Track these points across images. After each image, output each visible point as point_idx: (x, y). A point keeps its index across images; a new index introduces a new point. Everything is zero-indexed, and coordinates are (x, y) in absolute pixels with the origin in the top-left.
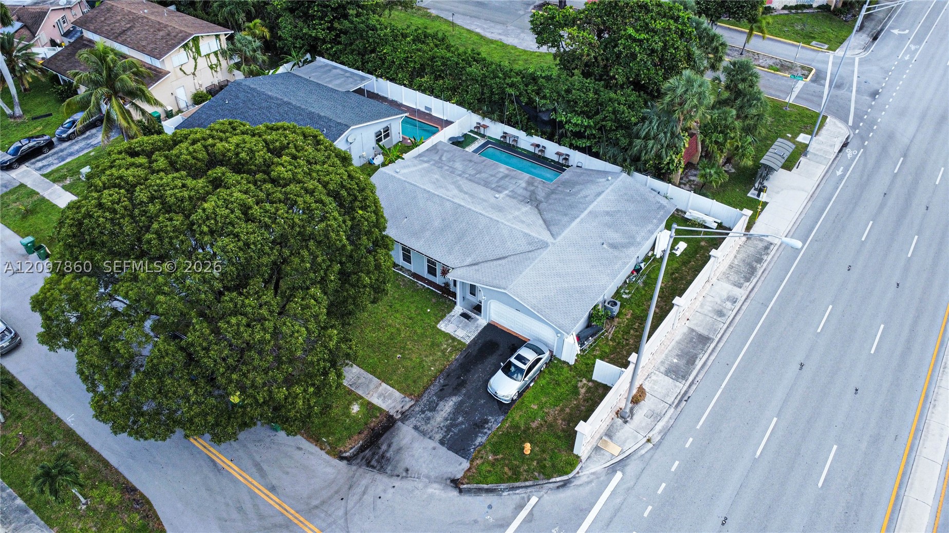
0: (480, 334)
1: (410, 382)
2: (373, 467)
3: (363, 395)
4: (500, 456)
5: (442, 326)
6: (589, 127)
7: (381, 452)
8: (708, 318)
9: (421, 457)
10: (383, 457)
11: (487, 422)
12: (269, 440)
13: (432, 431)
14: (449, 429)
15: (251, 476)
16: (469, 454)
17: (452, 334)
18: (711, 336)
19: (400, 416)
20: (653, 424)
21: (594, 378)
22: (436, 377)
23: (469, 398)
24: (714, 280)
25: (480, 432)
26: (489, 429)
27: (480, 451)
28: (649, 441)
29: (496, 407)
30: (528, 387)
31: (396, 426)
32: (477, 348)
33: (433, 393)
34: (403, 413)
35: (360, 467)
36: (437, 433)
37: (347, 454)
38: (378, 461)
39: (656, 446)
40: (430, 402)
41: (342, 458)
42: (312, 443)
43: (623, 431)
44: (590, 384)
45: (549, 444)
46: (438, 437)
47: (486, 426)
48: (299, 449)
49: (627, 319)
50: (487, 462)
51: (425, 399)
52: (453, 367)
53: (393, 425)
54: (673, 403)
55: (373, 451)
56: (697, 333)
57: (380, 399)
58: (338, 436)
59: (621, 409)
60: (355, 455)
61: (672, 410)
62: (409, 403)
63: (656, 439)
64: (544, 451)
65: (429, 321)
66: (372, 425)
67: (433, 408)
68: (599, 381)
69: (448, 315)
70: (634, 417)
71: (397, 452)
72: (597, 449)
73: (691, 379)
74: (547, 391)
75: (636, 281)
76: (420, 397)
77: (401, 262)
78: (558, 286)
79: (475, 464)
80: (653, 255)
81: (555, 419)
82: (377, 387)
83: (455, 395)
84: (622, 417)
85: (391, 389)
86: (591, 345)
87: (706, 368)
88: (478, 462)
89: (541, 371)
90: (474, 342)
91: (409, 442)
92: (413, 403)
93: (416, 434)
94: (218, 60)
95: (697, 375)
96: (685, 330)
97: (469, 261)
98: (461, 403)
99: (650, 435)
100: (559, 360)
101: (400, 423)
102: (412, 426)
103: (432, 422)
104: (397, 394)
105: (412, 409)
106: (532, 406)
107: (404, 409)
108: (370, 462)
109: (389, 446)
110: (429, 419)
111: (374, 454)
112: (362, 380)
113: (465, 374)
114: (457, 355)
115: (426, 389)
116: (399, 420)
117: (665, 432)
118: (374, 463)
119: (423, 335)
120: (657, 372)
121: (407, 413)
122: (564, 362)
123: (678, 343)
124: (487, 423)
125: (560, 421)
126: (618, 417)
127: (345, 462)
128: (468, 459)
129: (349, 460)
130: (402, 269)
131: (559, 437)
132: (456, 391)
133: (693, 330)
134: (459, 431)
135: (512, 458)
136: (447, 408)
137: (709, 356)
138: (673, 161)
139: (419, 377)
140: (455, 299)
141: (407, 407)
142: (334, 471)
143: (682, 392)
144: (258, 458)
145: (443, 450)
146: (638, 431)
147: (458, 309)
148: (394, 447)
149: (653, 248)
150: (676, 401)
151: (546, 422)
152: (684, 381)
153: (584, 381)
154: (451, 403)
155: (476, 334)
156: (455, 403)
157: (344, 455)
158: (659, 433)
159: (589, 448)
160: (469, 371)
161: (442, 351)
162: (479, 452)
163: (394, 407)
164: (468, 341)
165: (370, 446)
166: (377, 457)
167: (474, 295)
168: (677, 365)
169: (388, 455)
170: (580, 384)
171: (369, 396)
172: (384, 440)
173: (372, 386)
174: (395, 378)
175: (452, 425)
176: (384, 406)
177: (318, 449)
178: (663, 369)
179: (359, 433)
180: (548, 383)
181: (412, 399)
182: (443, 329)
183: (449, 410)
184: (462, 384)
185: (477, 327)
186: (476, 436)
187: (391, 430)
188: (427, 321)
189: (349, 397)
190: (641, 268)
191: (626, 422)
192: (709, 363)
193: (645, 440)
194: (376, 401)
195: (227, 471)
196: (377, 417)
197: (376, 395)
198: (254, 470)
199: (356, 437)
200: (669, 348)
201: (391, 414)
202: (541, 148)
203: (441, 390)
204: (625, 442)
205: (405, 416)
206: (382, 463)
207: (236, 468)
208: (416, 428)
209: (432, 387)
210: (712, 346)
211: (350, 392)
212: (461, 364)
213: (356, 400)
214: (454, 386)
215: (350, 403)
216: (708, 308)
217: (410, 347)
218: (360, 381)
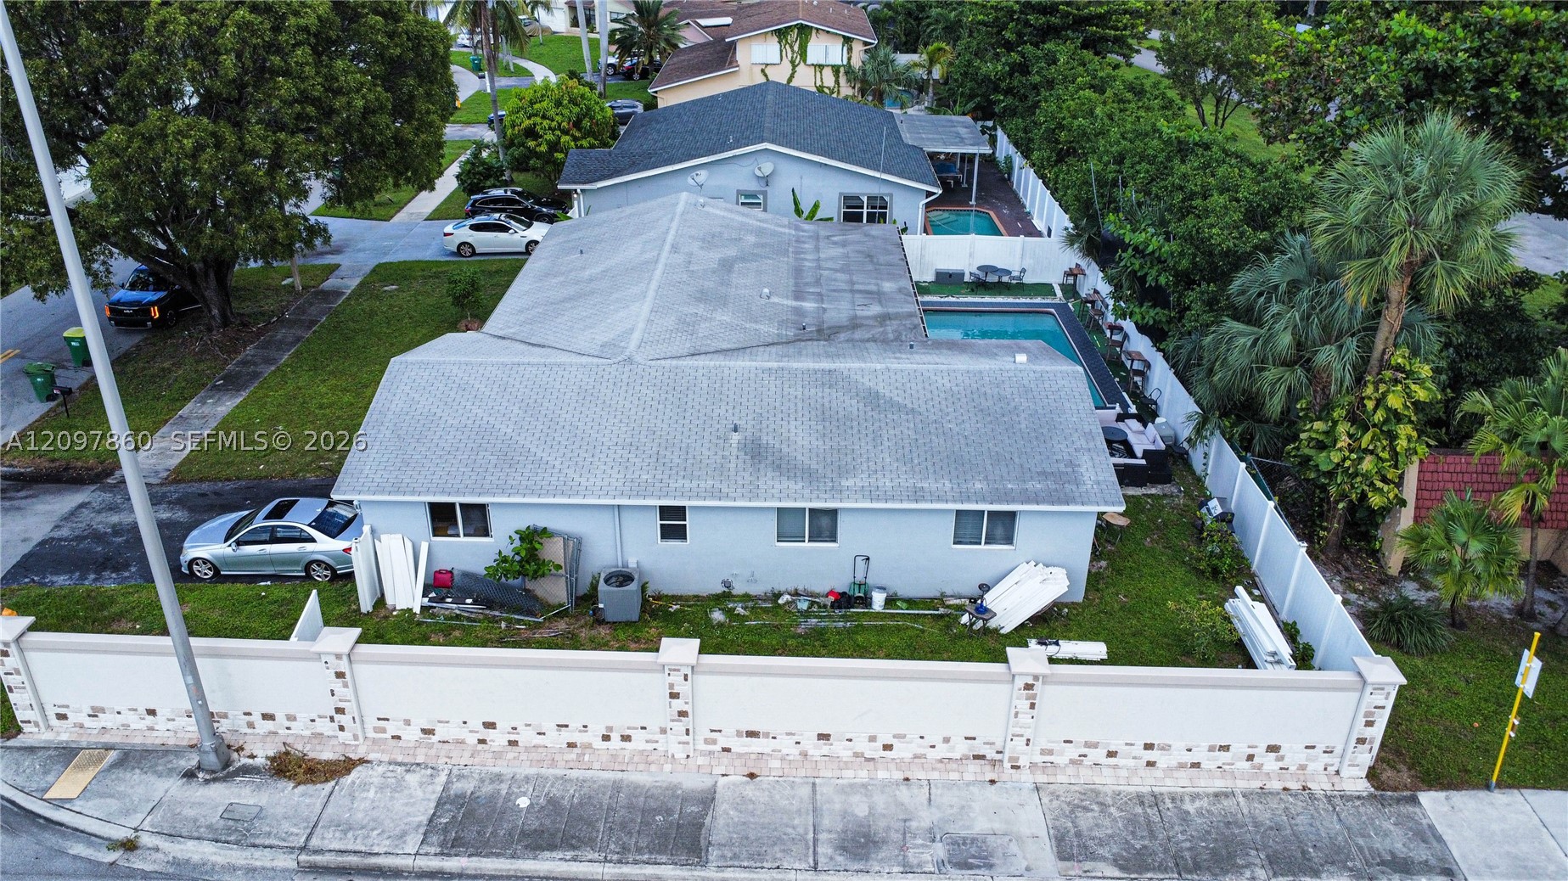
14: (87, 536)
16: (14, 582)
20: (200, 833)
22: (239, 479)
24: (1021, 777)
25: (84, 572)
28: (130, 846)
33: (192, 490)
36: (72, 529)
43: (149, 780)
46: (62, 533)
54: (316, 852)
57: (153, 452)
61: (283, 859)
63: (139, 861)
70: (216, 787)
72: (69, 753)
75: (807, 615)
83: (192, 511)
86: (459, 618)
94: (837, 82)
99: (146, 840)
112: (199, 422)
115: (201, 480)
120: (440, 779)
134: (83, 549)
139: (229, 463)
146: (158, 809)
152: (430, 851)
158: (176, 862)
168: (500, 812)
175: (99, 536)
178: (463, 786)
180: (273, 600)
186: (70, 572)
191: (188, 775)
204: (102, 795)
209: (207, 484)
214: (219, 503)
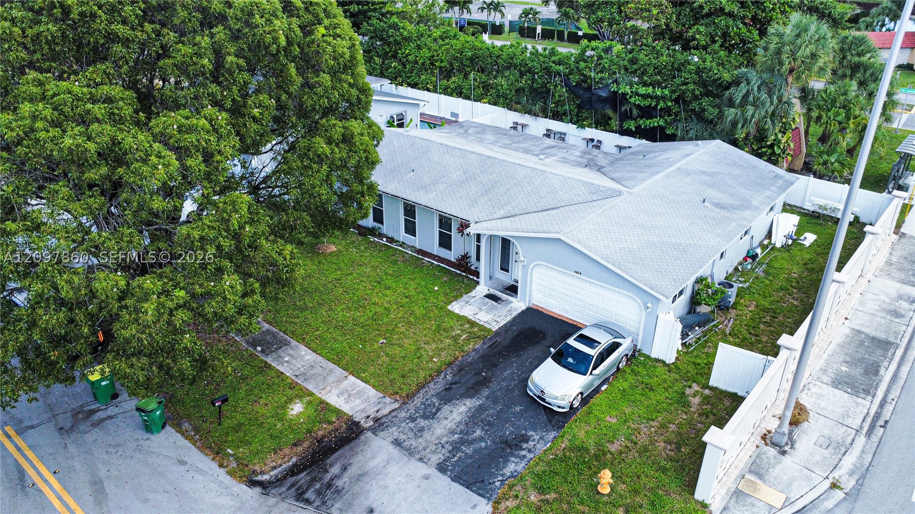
0: (514, 319)
1: (395, 375)
2: (308, 502)
3: (314, 391)
4: (552, 496)
5: (456, 307)
6: (663, 98)
7: (328, 477)
8: (878, 319)
9: (400, 490)
10: (329, 485)
11: (526, 439)
12: (135, 444)
13: (425, 449)
14: (456, 447)
15: (78, 501)
16: (493, 490)
17: (471, 317)
18: (892, 339)
19: (372, 423)
20: (836, 458)
21: (713, 382)
22: (439, 372)
23: (495, 402)
24: (869, 276)
25: (512, 454)
26: (530, 451)
27: (513, 486)
28: (834, 486)
29: (543, 417)
30: (597, 391)
31: (362, 438)
32: (510, 335)
33: (433, 392)
34: (376, 420)
35: (283, 500)
36: (434, 452)
37: (266, 477)
38: (319, 493)
39: (853, 496)
40: (427, 406)
41: (252, 483)
42: (207, 455)
43: (780, 466)
44: (707, 392)
45: (644, 479)
46: (436, 458)
47: (525, 446)
48: (182, 463)
49: (751, 312)
50: (527, 505)
51: (418, 401)
52: (469, 359)
53: (357, 436)
54: (861, 427)
55: (313, 475)
56: (867, 336)
57: (342, 398)
58: (255, 446)
59: (769, 432)
60: (278, 480)
61: (861, 440)
62: (390, 404)
63: (849, 484)
64: (636, 492)
65: (435, 301)
66: (320, 433)
67: (430, 414)
68: (722, 387)
69: (465, 297)
70: (797, 445)
71: (358, 480)
72: (738, 494)
73: (880, 394)
74: (632, 398)
75: (753, 270)
76: (410, 397)
77: (402, 235)
78: (642, 239)
79: (502, 506)
80: (770, 243)
81: (652, 442)
82: (340, 381)
83: (471, 397)
84: (774, 445)
85: (363, 384)
86: (699, 339)
87: (901, 382)
88: (508, 503)
89: (618, 368)
90: (506, 328)
91: (381, 465)
92: (396, 405)
93: (395, 452)
95: (888, 391)
96: (847, 331)
97: (501, 213)
98: (481, 409)
99: (836, 474)
100: (649, 357)
101: (369, 434)
102: (390, 439)
103: (427, 435)
104: (372, 392)
105: (393, 414)
106: (608, 418)
107: (380, 414)
108: (303, 493)
109: (344, 469)
110: (422, 430)
111: (313, 480)
112: (318, 370)
113: (488, 370)
114: (476, 343)
115: (421, 387)
116: (368, 429)
117: (863, 474)
118: (310, 495)
119: (426, 317)
120: (818, 383)
121: (383, 420)
122: (658, 360)
123: (841, 346)
124: (527, 441)
125: (662, 444)
126: (766, 444)
127: (258, 490)
128: (489, 499)
129: (264, 486)
130: (402, 244)
131: (664, 470)
132: (472, 391)
133: (859, 332)
134: (475, 451)
135: (575, 500)
136: (455, 415)
137: (899, 366)
138: (780, 142)
139: (411, 371)
140: (478, 277)
141: (385, 411)
142: (232, 503)
143: (872, 413)
144: (102, 473)
145: (443, 481)
146: (810, 467)
147: (482, 289)
148: (353, 471)
149: (769, 235)
150: (866, 426)
151: (636, 443)
152: (869, 398)
153: (696, 387)
154: (463, 409)
155: (509, 318)
156: (470, 409)
157: (259, 478)
158: (851, 474)
159: (723, 491)
160: (495, 365)
161: (453, 337)
162: (511, 487)
163: (363, 410)
164: (495, 327)
165: (310, 466)
166: (318, 486)
167: (507, 271)
168: (848, 375)
169: (339, 483)
170: (688, 391)
171: (323, 392)
172: (336, 460)
173: (331, 379)
174: (372, 369)
175: (462, 442)
176: (346, 408)
177: (214, 465)
178: (826, 379)
179: (295, 445)
180: (632, 387)
181: (396, 400)
182: (457, 311)
183: (458, 419)
184: (484, 382)
185: (510, 311)
186: (507, 461)
187: (353, 444)
188: (433, 300)
189: (290, 392)
190: (757, 254)
191: (784, 453)
192: (903, 374)
193: (827, 484)
194: (334, 399)
195: (39, 490)
196: (330, 423)
197: (335, 391)
198: (87, 490)
199: (287, 451)
200: (829, 352)
201: (357, 420)
202: (595, 143)
203: (446, 390)
204: (789, 484)
205: (379, 424)
206: (324, 496)
207: (56, 485)
208: (397, 443)
209: (432, 385)
210: (899, 353)
211: (293, 386)
212: (483, 356)
213: (300, 397)
214: (469, 385)
215: (290, 400)
216: (872, 306)
217: (402, 330)
218: (313, 372)
